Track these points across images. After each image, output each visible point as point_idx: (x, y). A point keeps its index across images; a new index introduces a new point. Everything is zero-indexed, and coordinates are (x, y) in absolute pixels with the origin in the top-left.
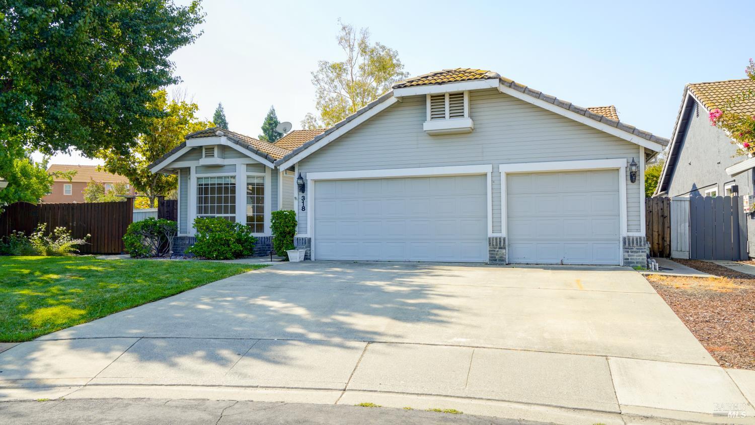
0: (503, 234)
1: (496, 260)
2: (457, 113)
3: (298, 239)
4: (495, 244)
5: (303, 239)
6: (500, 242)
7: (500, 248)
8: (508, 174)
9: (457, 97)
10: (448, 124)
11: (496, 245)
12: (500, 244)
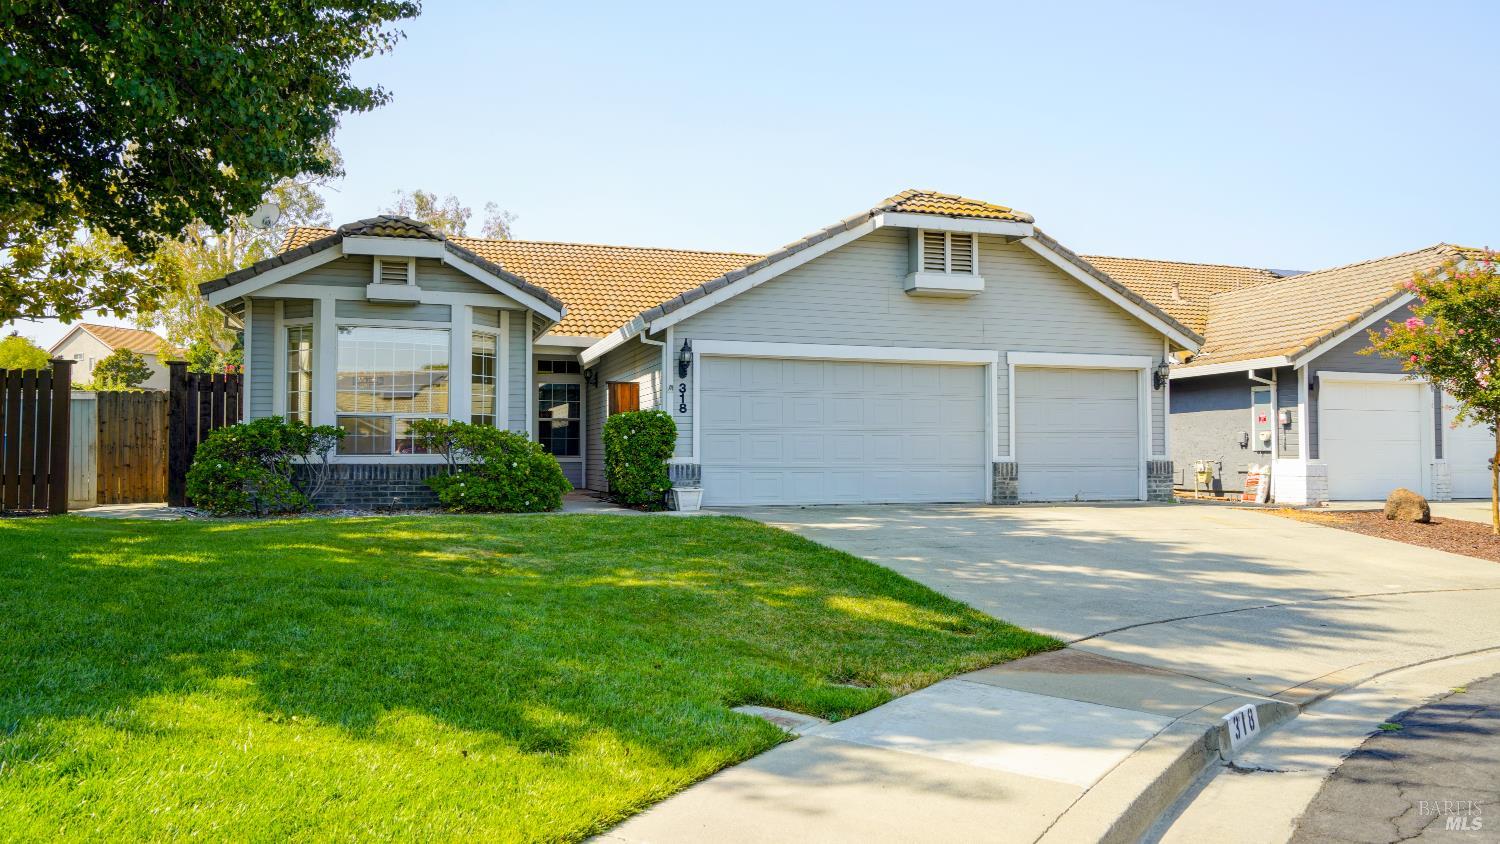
0: (1012, 459)
1: (1005, 497)
2: (964, 267)
3: (677, 466)
4: (1005, 471)
5: (688, 466)
6: (1012, 469)
7: (1011, 479)
8: (1017, 368)
9: (963, 240)
10: (948, 281)
11: (1007, 473)
12: (1012, 473)
